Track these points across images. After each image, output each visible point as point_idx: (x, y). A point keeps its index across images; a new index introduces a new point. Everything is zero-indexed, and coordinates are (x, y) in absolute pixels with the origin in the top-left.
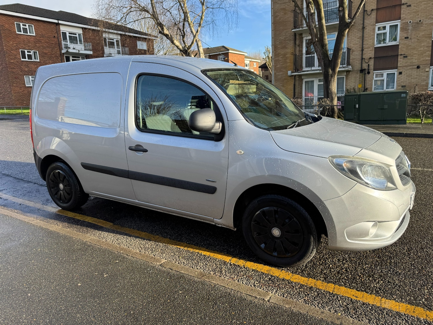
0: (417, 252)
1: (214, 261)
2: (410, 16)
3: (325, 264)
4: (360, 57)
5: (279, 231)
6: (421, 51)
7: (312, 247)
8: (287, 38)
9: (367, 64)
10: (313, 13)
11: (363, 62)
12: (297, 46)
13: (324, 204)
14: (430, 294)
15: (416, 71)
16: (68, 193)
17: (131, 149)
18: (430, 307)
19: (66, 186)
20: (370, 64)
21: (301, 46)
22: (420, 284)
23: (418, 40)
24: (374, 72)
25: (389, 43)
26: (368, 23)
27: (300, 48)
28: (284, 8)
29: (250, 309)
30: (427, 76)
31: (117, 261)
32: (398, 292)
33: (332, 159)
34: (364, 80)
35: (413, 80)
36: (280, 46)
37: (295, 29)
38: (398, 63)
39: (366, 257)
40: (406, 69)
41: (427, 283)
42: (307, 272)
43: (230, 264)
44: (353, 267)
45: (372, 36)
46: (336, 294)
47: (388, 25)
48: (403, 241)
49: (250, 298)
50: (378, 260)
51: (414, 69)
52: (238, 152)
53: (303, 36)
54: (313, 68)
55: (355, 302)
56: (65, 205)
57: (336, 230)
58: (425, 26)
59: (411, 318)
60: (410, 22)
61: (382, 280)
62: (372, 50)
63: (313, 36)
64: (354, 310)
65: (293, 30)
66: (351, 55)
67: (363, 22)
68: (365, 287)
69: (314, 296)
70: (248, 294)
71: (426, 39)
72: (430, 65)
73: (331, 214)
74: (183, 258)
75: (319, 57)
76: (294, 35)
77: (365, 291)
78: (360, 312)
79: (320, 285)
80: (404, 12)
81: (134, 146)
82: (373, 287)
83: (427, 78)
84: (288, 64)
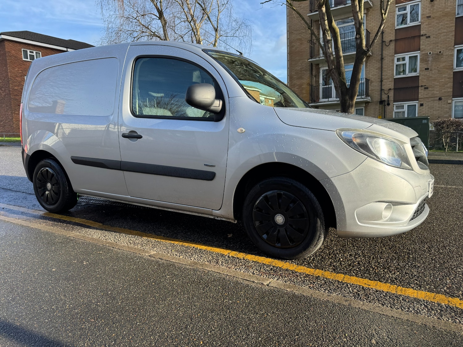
0: (439, 249)
1: (211, 254)
2: (430, 47)
3: (335, 258)
4: (379, 88)
5: (283, 218)
6: (442, 83)
7: (318, 234)
8: (303, 68)
9: (387, 96)
10: (329, 40)
11: (382, 93)
12: (313, 76)
13: (331, 181)
14: (453, 283)
15: (438, 103)
16: (56, 193)
17: (124, 136)
18: (452, 294)
19: (53, 185)
20: (390, 95)
21: (317, 77)
22: (441, 275)
23: (439, 71)
24: (394, 103)
25: (408, 74)
26: (386, 54)
27: (317, 78)
28: (300, 38)
29: (245, 291)
30: (449, 108)
31: (101, 252)
32: (417, 282)
33: (340, 132)
34: (383, 112)
35: (435, 112)
36: (296, 76)
37: (311, 59)
38: (419, 94)
39: (381, 252)
40: (427, 101)
41: (450, 275)
42: (314, 264)
43: (228, 256)
44: (366, 261)
45: (391, 67)
46: (346, 283)
47: (407, 56)
48: (424, 240)
49: (247, 282)
50: (394, 255)
51: (436, 100)
52: (239, 130)
53: (320, 67)
54: (330, 99)
55: (367, 290)
56: (51, 207)
57: (345, 212)
58: (446, 57)
59: (431, 303)
60: (430, 53)
61: (398, 272)
62: (391, 81)
63: (329, 63)
64: (366, 296)
65: (309, 60)
66: (369, 86)
67: (381, 53)
68: (379, 277)
69: (321, 284)
70: (245, 279)
71: (447, 71)
72: (452, 97)
73: (338, 192)
74: (176, 251)
75: (336, 85)
76: (310, 66)
77: (379, 280)
78: (372, 298)
79: (329, 275)
80: (424, 43)
81: (128, 133)
82: (388, 277)
83: (449, 110)
84: (304, 95)
